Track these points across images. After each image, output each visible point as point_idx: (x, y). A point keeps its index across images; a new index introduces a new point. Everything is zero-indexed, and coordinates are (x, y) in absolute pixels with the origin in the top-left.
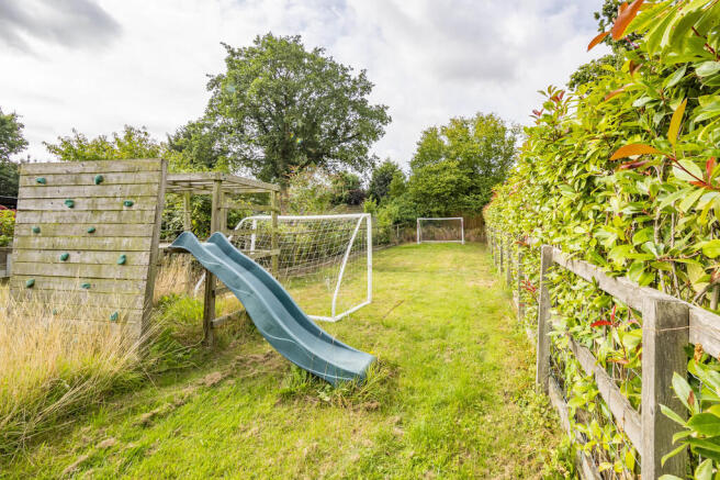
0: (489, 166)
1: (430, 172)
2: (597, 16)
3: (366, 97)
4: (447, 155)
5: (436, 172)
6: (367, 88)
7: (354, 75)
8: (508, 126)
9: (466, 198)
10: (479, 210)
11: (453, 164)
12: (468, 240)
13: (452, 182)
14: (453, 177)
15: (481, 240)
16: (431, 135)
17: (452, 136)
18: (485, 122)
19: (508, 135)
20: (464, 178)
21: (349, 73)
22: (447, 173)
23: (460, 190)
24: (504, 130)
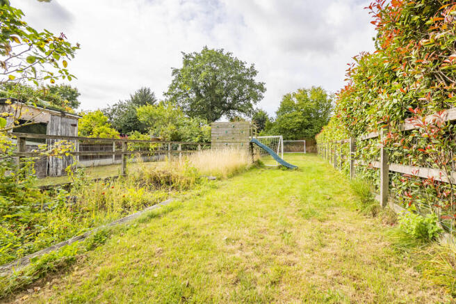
0: (318, 114)
1: (288, 118)
2: (374, 39)
3: (254, 78)
4: (297, 109)
5: (291, 118)
6: (254, 73)
7: (248, 66)
8: (328, 93)
9: (306, 131)
10: (313, 137)
11: (300, 114)
12: (307, 152)
13: (299, 123)
14: (300, 120)
15: (314, 152)
16: (287, 98)
17: (299, 99)
18: (317, 91)
19: (328, 98)
20: (306, 120)
21: (245, 65)
22: (297, 118)
23: (303, 126)
24: (326, 95)
